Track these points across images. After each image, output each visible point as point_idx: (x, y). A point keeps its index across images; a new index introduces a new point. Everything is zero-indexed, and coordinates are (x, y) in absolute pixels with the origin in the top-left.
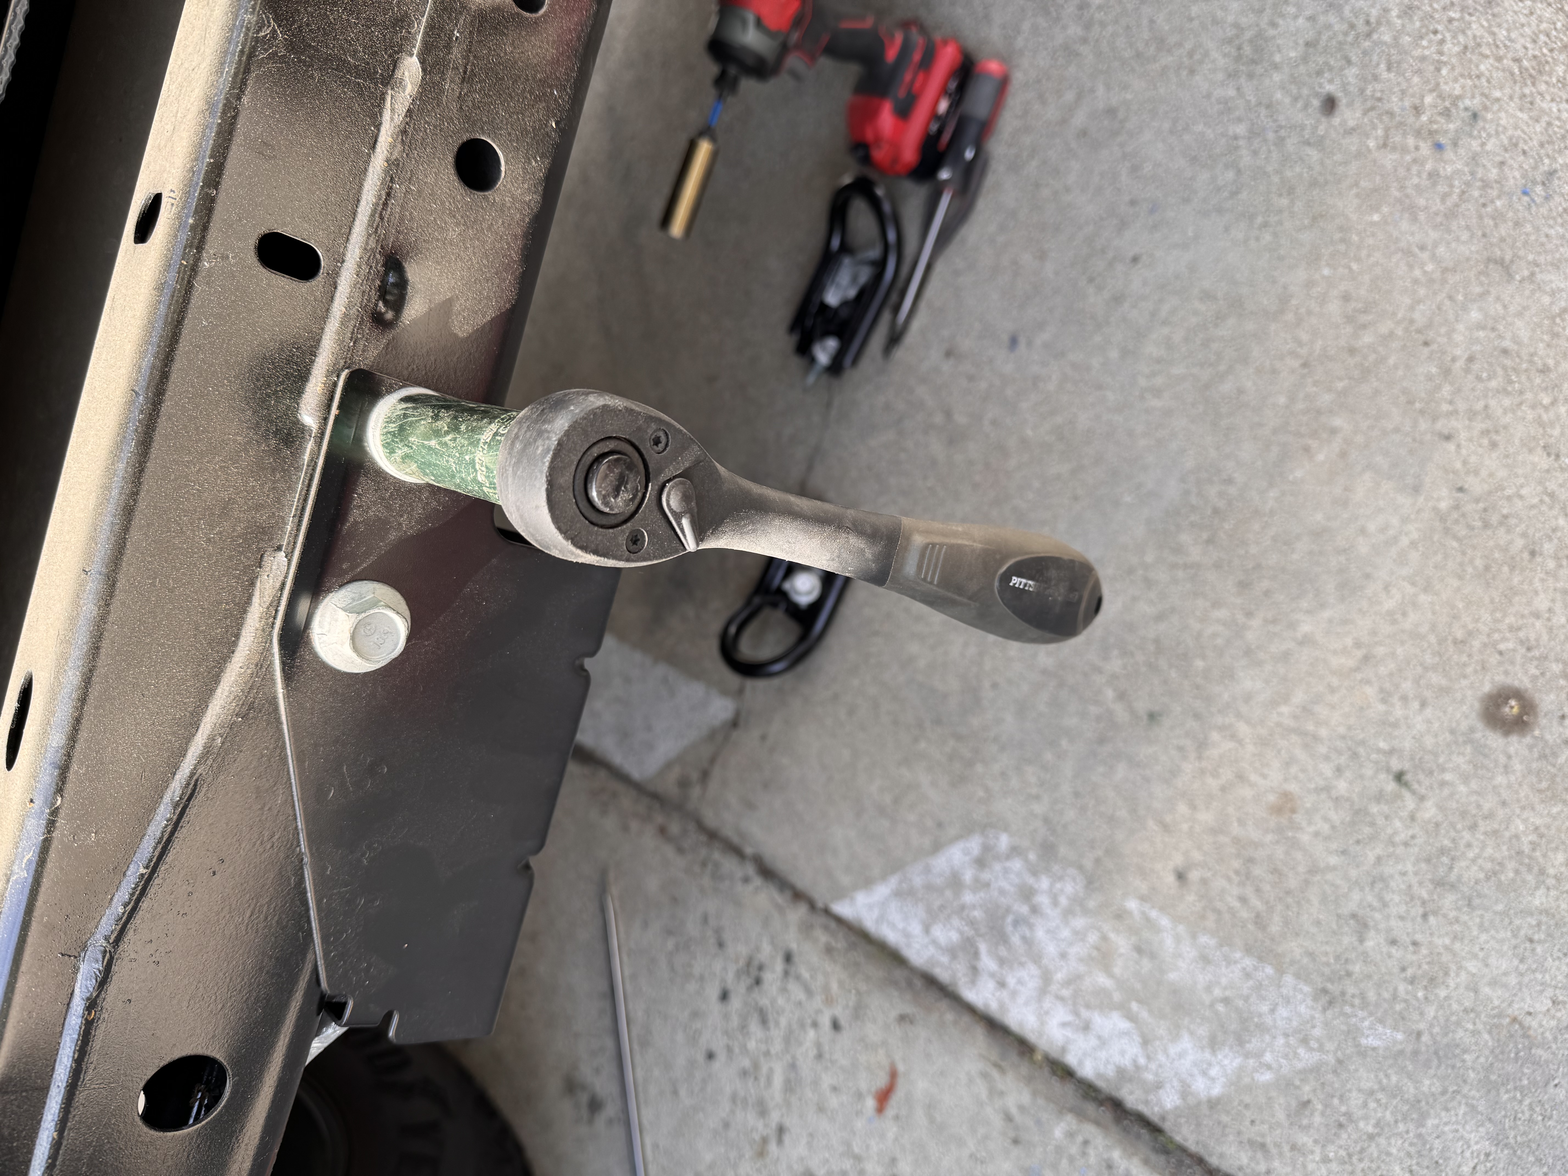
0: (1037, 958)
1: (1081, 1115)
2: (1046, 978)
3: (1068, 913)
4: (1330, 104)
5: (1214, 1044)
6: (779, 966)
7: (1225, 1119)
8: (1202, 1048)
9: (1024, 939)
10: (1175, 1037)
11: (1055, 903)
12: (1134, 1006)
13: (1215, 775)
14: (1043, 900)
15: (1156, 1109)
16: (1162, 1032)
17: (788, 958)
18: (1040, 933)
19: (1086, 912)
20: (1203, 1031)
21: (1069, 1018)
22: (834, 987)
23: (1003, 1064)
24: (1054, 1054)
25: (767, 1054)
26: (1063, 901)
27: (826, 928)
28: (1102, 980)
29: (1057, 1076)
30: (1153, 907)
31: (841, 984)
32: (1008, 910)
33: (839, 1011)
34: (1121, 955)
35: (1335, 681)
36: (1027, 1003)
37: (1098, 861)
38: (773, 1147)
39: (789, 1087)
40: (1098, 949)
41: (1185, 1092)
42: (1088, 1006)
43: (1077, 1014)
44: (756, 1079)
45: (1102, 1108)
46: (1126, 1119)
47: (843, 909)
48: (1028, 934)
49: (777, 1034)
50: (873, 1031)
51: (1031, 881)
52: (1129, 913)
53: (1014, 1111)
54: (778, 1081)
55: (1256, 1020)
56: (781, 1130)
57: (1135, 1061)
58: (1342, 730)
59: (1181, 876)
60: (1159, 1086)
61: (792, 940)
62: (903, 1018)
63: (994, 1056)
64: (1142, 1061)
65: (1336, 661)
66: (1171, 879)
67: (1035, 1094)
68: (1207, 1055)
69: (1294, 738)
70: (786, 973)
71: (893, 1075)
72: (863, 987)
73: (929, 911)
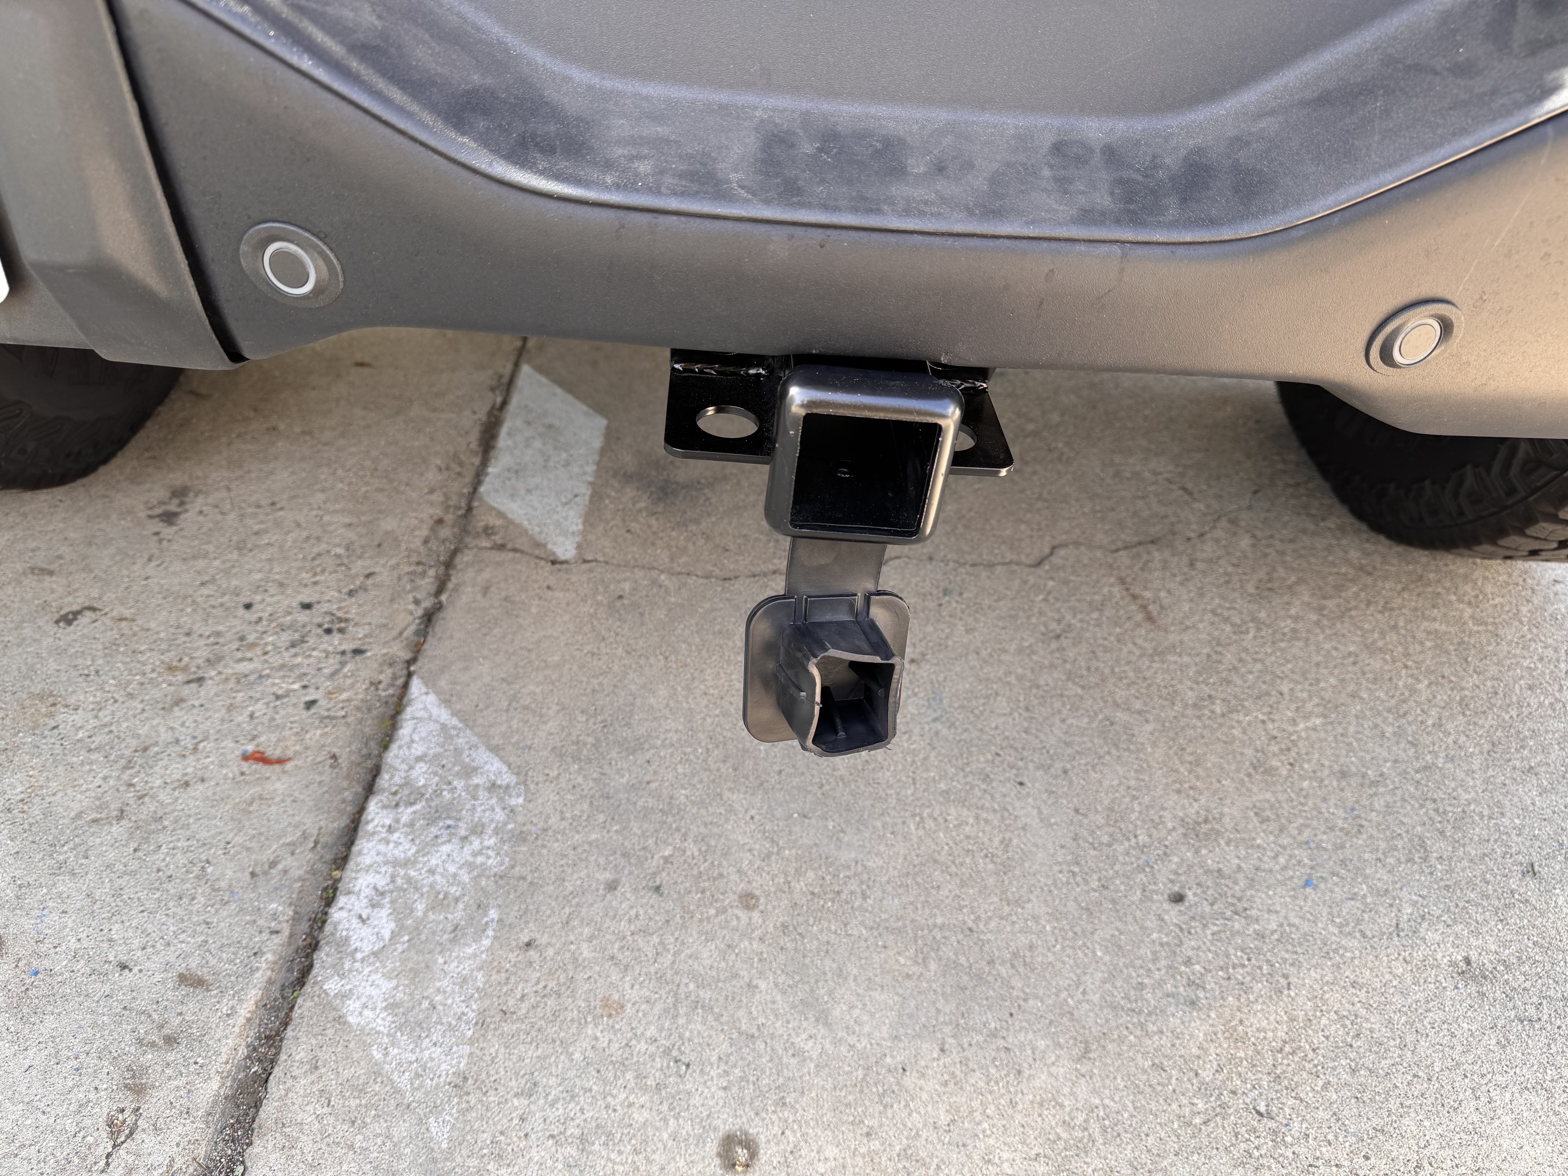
0: (423, 851)
2: (407, 863)
3: (469, 866)
4: (1178, 898)
5: (392, 1007)
6: (348, 646)
7: (330, 1032)
8: (385, 1000)
9: (436, 838)
10: (388, 977)
11: (475, 854)
12: (405, 938)
14: (475, 844)
15: (320, 978)
16: (389, 965)
17: (357, 652)
18: (446, 848)
19: (476, 879)
20: (399, 996)
21: (379, 889)
22: (343, 696)
23: (320, 848)
24: (343, 886)
25: (265, 653)
26: (479, 860)
27: (394, 677)
28: (420, 907)
29: (324, 893)
30: (495, 931)
31: (348, 700)
32: (457, 819)
33: (323, 704)
34: (446, 916)
35: (725, 1019)
36: (380, 853)
37: (521, 878)
38: (180, 677)
39: (240, 678)
40: (446, 897)
41: (344, 996)
42: (392, 902)
43: (383, 895)
44: (239, 649)
45: (306, 937)
46: (304, 956)
47: (416, 685)
48: (441, 839)
49: (286, 657)
50: (315, 735)
51: (489, 830)
52: (485, 914)
53: (281, 866)
54: (243, 667)
55: (423, 1034)
56: (199, 680)
57: (357, 950)
58: (687, 1035)
59: (529, 945)
60: (342, 974)
61: (375, 651)
62: (334, 758)
63: (326, 839)
64: (359, 956)
65: (742, 1015)
66: (524, 938)
67: (302, 879)
69: (670, 1001)
70: (343, 653)
71: (281, 761)
72: (350, 720)
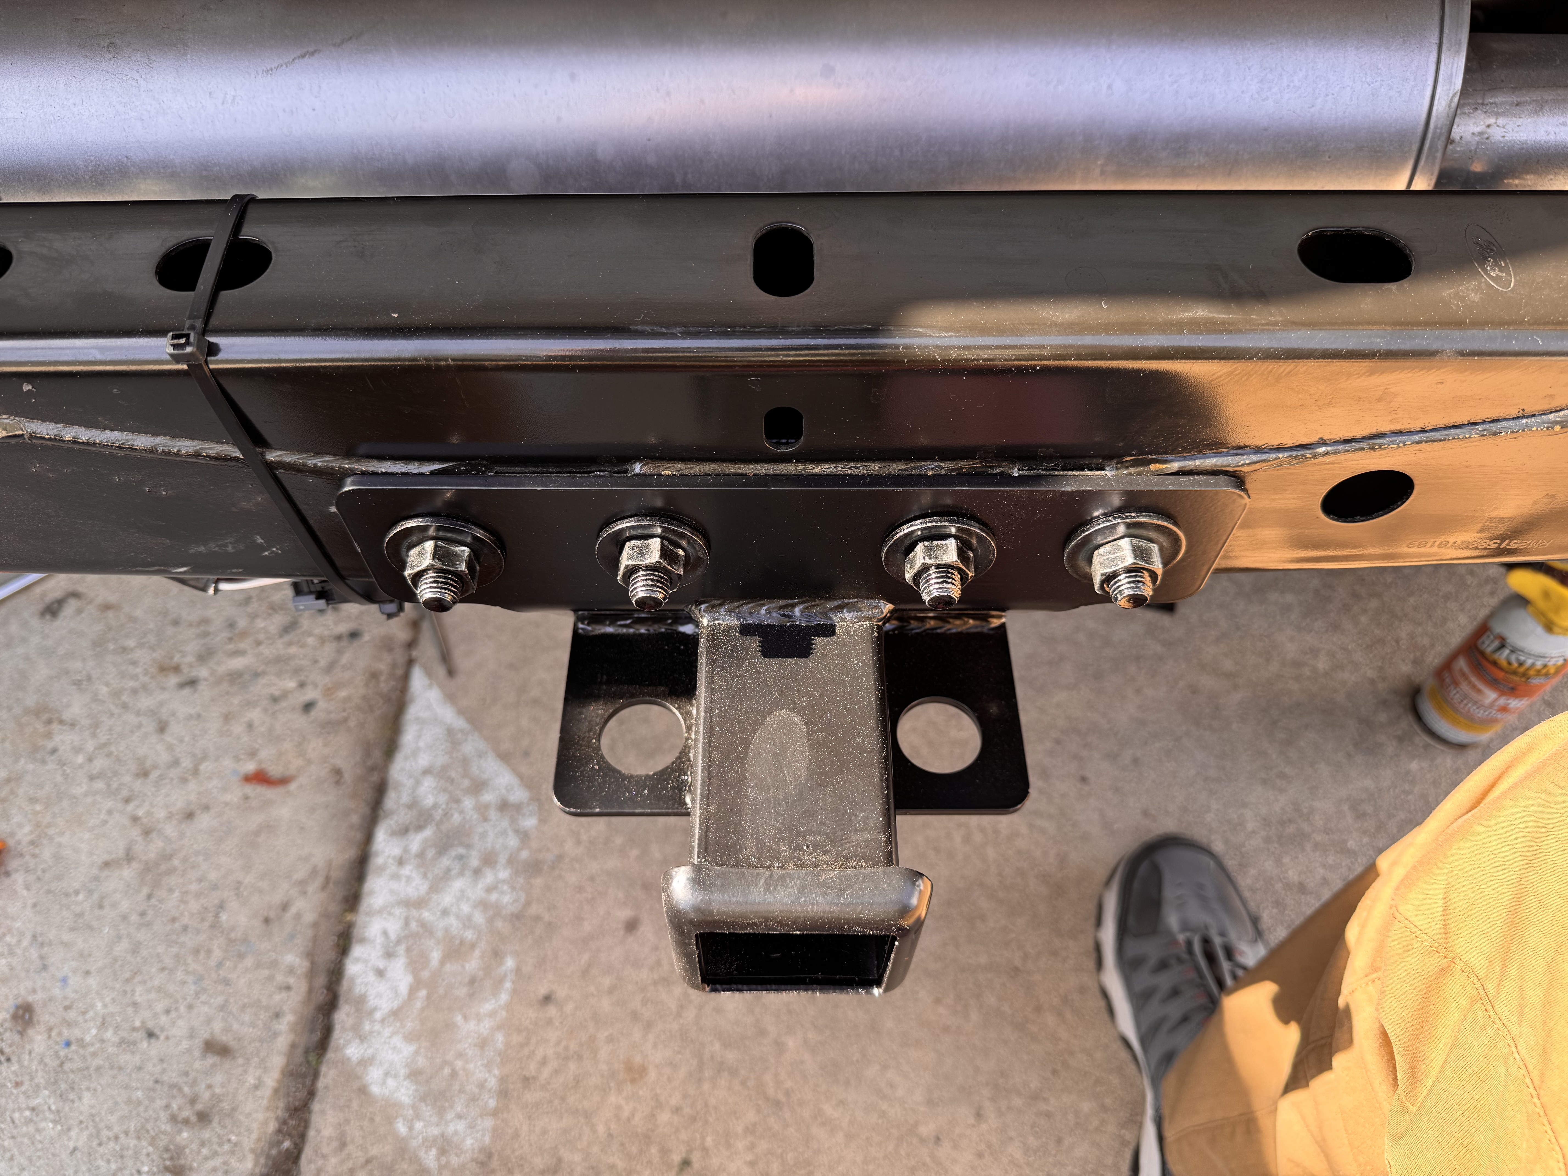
0: (436, 887)
1: (311, 974)
2: (420, 903)
3: (483, 905)
5: (414, 1075)
6: (343, 628)
7: (355, 1105)
8: (407, 1065)
9: (448, 870)
10: (409, 1038)
11: (489, 890)
12: (423, 993)
13: (645, 1002)
14: (489, 877)
15: (342, 1041)
16: (409, 1025)
17: (354, 635)
18: (458, 884)
19: (490, 921)
20: (421, 1062)
21: (393, 936)
22: (343, 694)
23: (331, 885)
24: (356, 932)
25: (259, 643)
26: (494, 897)
27: (394, 666)
28: (435, 956)
29: (339, 939)
30: (513, 982)
31: (348, 699)
32: (469, 846)
33: (322, 705)
34: (463, 966)
35: (751, 1083)
36: (392, 892)
37: (538, 918)
38: (173, 680)
39: (235, 677)
40: (462, 943)
41: (366, 1062)
42: (408, 950)
43: (398, 942)
44: (230, 639)
45: (325, 991)
46: (324, 1015)
48: (453, 873)
49: (279, 647)
50: (315, 747)
51: (502, 859)
52: (501, 963)
53: (293, 910)
54: (237, 663)
55: (447, 1104)
56: (192, 683)
57: (375, 1009)
58: (712, 1101)
59: (547, 999)
60: (362, 1039)
61: (370, 635)
62: (338, 772)
63: (336, 874)
64: (378, 1015)
65: (768, 1078)
66: (543, 991)
67: (315, 925)
68: (403, 1072)
69: (695, 1062)
70: (339, 638)
71: (283, 781)
72: (352, 723)
73: (445, 768)
